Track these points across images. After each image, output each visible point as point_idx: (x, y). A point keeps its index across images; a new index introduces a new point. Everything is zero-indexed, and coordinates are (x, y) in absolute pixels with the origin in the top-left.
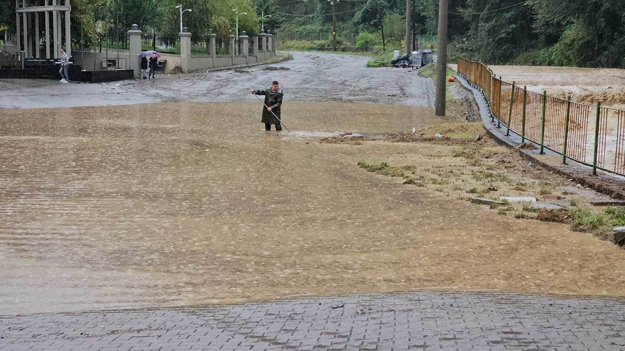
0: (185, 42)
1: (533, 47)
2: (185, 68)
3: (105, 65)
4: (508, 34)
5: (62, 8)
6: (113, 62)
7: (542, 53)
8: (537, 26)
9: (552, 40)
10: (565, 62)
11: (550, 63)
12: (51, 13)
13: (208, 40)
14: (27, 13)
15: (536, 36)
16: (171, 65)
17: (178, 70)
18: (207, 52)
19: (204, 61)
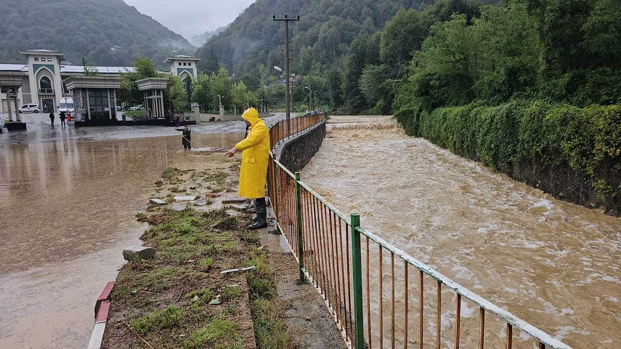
0: (222, 110)
1: (367, 108)
2: (222, 120)
3: (185, 119)
4: (358, 104)
5: (159, 97)
6: (188, 118)
7: (370, 111)
8: (368, 101)
9: (373, 105)
10: (378, 114)
11: (373, 114)
12: (155, 98)
13: (233, 109)
14: (148, 99)
15: (368, 105)
16: (216, 119)
17: (219, 120)
18: (233, 113)
19: (230, 117)
